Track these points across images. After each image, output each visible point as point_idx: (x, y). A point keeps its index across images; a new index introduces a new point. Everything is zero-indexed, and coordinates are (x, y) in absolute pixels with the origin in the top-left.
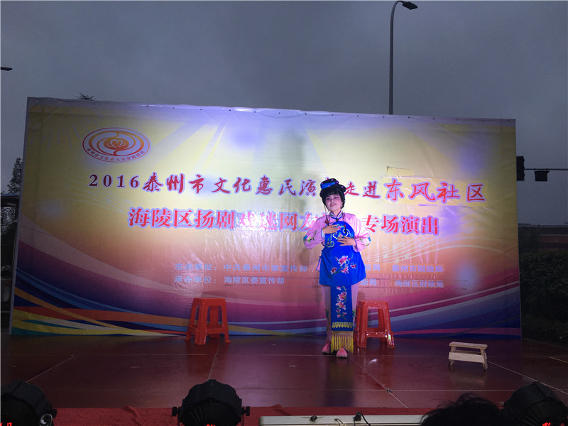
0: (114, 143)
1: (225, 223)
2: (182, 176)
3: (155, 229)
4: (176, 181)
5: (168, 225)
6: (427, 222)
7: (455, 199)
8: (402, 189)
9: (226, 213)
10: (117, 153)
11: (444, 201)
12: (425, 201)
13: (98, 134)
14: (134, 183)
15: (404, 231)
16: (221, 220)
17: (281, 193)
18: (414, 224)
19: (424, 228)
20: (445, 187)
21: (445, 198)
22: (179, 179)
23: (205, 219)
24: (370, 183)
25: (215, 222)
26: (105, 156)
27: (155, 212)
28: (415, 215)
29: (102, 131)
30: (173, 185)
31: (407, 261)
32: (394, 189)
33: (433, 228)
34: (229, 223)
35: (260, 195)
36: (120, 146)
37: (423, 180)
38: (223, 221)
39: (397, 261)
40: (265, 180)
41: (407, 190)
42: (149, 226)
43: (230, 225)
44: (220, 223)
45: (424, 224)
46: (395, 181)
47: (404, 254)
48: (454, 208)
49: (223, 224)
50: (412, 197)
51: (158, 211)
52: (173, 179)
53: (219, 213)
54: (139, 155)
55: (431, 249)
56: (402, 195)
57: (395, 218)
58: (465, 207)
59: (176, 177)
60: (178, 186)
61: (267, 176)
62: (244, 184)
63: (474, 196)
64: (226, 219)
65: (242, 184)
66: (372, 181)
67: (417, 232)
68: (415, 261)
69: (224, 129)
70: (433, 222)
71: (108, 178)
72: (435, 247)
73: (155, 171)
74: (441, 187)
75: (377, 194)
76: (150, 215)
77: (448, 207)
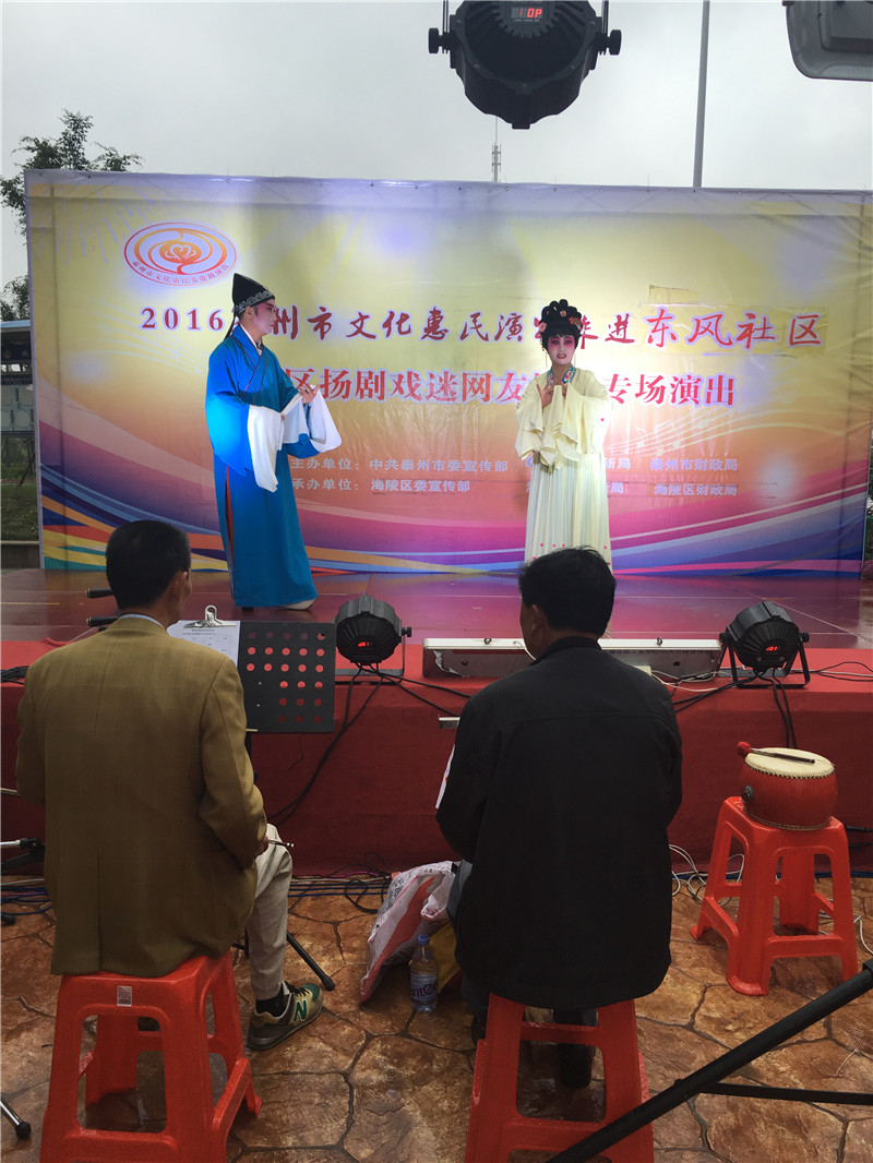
0: (176, 250)
1: (371, 390)
2: (294, 308)
4: (285, 319)
6: (715, 384)
7: (768, 343)
8: (674, 326)
9: (370, 373)
10: (183, 270)
11: (748, 346)
12: (715, 345)
13: (149, 235)
14: (216, 323)
15: (673, 401)
16: (362, 386)
17: (463, 336)
18: (692, 389)
19: (709, 394)
20: (751, 321)
21: (749, 341)
22: (290, 315)
23: (337, 385)
24: (619, 317)
25: (353, 387)
26: (163, 275)
28: (695, 375)
29: (155, 229)
31: (677, 453)
32: (660, 326)
33: (725, 396)
34: (376, 391)
35: (428, 341)
36: (186, 256)
37: (713, 309)
38: (366, 388)
39: (660, 452)
40: (436, 315)
41: (682, 327)
43: (379, 394)
44: (362, 391)
45: (710, 388)
46: (662, 311)
47: (672, 440)
49: (366, 392)
50: (691, 340)
53: (359, 373)
54: (220, 272)
55: (719, 430)
56: (674, 337)
57: (660, 378)
58: (784, 356)
59: (284, 312)
60: (289, 326)
61: (439, 307)
62: (399, 323)
63: (802, 336)
64: (372, 384)
65: (396, 322)
66: (622, 312)
67: (697, 402)
68: (690, 452)
70: (725, 384)
71: (171, 314)
72: (726, 428)
74: (743, 320)
75: (628, 336)
77: (755, 356)
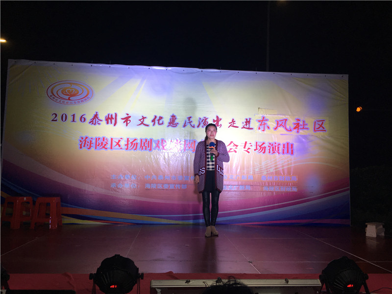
0: (68, 91)
1: (146, 147)
2: (116, 114)
3: (97, 151)
4: (112, 118)
5: (106, 148)
6: (286, 146)
7: (306, 131)
8: (269, 123)
9: (146, 140)
10: (71, 98)
11: (298, 132)
12: (285, 132)
13: (57, 85)
14: (83, 119)
15: (269, 152)
16: (143, 145)
17: (184, 126)
18: (277, 148)
19: (283, 150)
20: (299, 122)
21: (298, 129)
22: (114, 117)
23: (132, 144)
24: (247, 119)
25: (139, 146)
26: (62, 100)
27: (97, 139)
28: (277, 141)
29: (60, 83)
30: (109, 120)
31: (272, 173)
32: (263, 123)
33: (290, 151)
34: (148, 147)
35: (170, 127)
36: (72, 93)
37: (284, 117)
38: (144, 146)
39: (265, 173)
40: (173, 118)
41: (272, 124)
42: (93, 149)
43: (149, 148)
44: (142, 147)
45: (284, 148)
46: (264, 118)
47: (269, 169)
48: (305, 137)
49: (144, 147)
50: (276, 129)
51: (99, 139)
52: (110, 117)
53: (141, 140)
54: (86, 100)
55: (288, 165)
57: (264, 143)
58: (312, 136)
59: (112, 115)
60: (113, 121)
61: (175, 114)
62: (159, 120)
63: (319, 128)
64: (147, 144)
65: (157, 120)
66: (248, 118)
67: (279, 153)
68: (277, 173)
69: (145, 81)
70: (290, 146)
71: (64, 115)
72: (291, 164)
73: (97, 111)
74: (295, 122)
75: (251, 127)
76: (94, 141)
77: (300, 135)
